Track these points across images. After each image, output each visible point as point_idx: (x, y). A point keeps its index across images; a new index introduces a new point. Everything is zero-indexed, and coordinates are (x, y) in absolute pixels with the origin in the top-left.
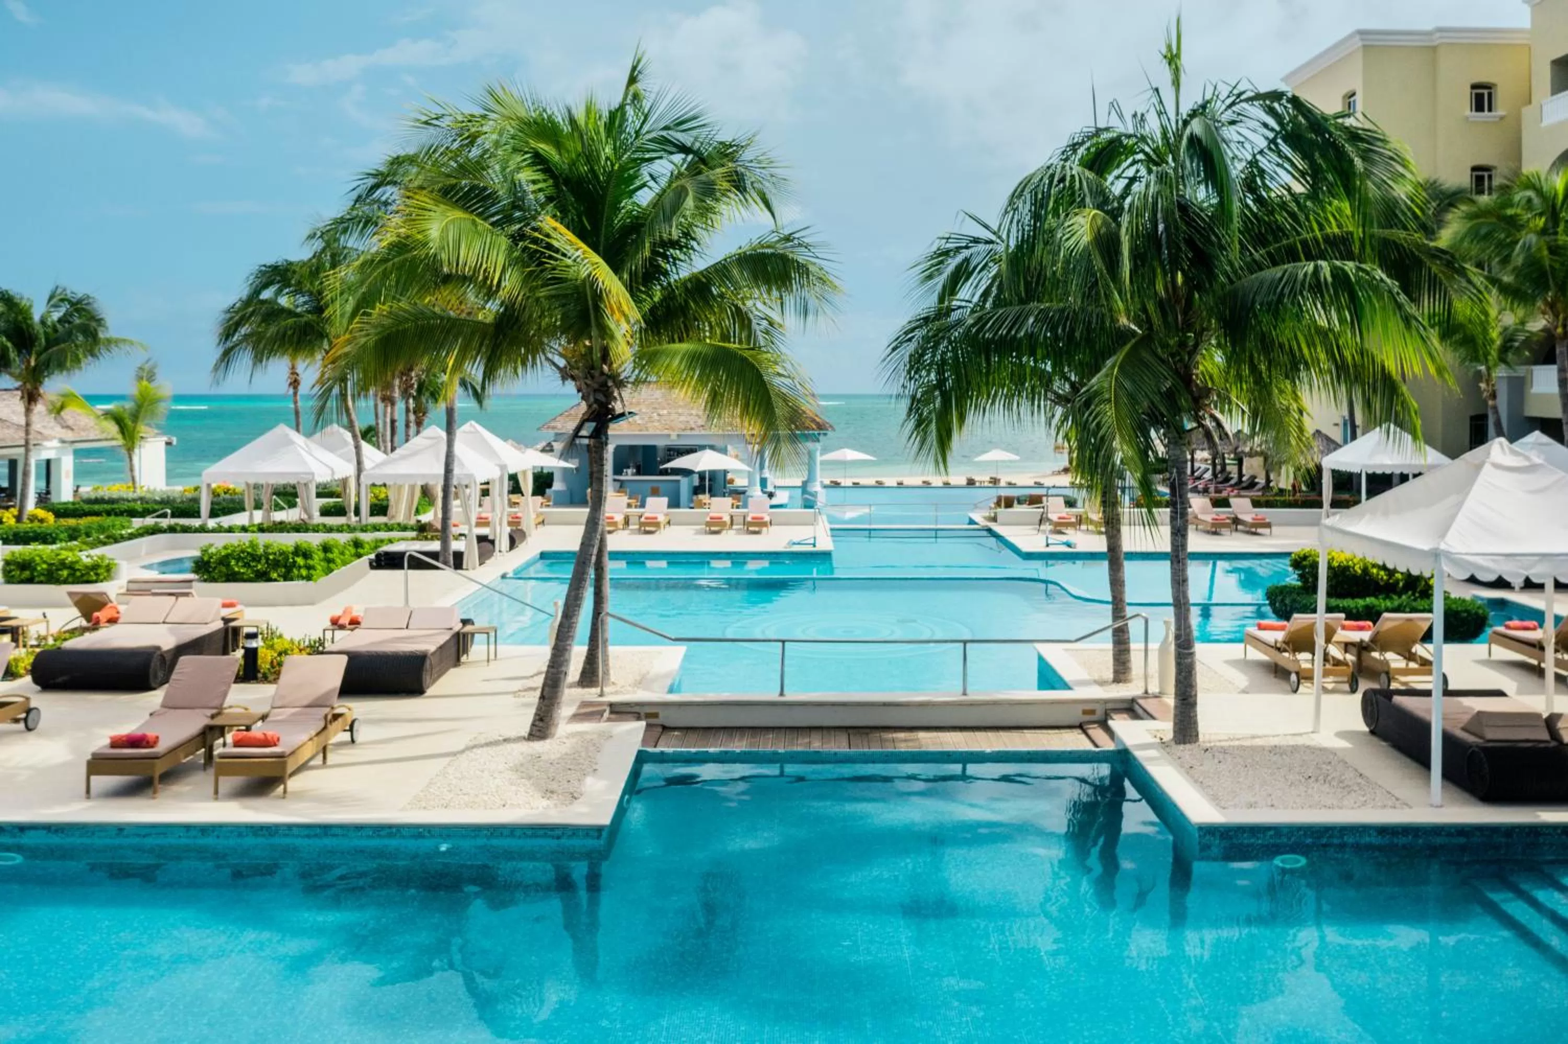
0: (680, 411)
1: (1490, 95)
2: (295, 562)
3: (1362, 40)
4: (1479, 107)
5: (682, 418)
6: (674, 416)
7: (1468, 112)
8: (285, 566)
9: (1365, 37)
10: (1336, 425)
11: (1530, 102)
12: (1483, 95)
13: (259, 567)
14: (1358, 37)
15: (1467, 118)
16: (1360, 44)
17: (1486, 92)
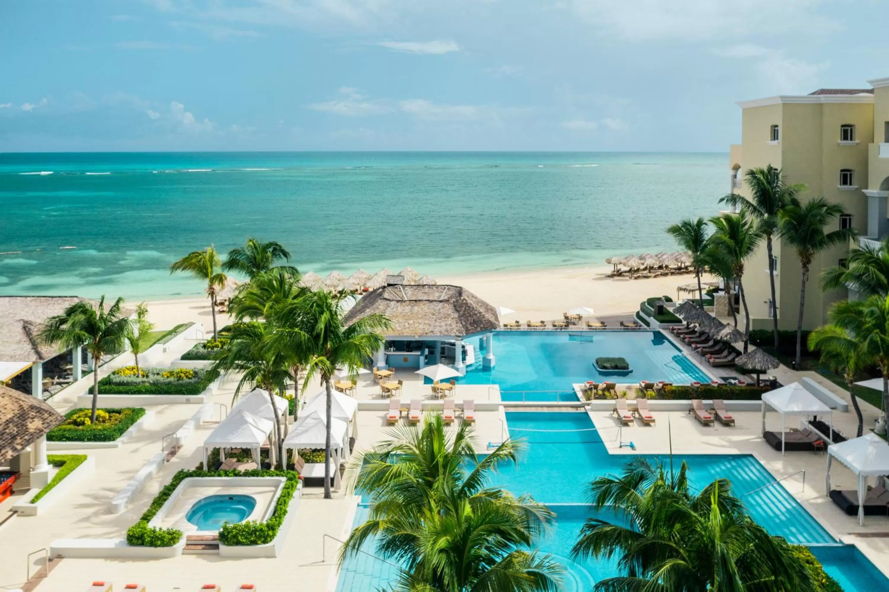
0: (420, 321)
1: (851, 130)
2: (268, 534)
3: (782, 100)
4: (845, 138)
5: (421, 326)
6: (417, 325)
7: (839, 141)
8: (264, 537)
9: (784, 99)
10: (766, 302)
11: (873, 142)
12: (847, 130)
13: (252, 539)
14: (780, 99)
15: (839, 144)
16: (781, 102)
17: (849, 129)
